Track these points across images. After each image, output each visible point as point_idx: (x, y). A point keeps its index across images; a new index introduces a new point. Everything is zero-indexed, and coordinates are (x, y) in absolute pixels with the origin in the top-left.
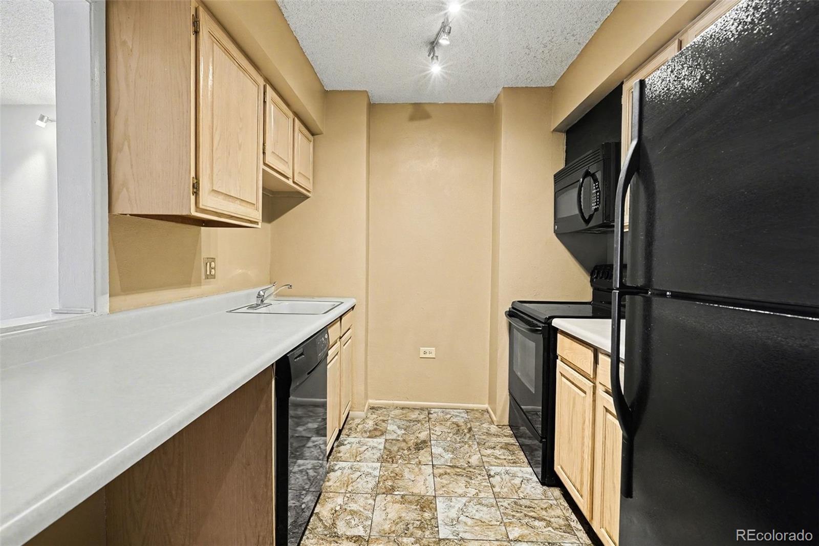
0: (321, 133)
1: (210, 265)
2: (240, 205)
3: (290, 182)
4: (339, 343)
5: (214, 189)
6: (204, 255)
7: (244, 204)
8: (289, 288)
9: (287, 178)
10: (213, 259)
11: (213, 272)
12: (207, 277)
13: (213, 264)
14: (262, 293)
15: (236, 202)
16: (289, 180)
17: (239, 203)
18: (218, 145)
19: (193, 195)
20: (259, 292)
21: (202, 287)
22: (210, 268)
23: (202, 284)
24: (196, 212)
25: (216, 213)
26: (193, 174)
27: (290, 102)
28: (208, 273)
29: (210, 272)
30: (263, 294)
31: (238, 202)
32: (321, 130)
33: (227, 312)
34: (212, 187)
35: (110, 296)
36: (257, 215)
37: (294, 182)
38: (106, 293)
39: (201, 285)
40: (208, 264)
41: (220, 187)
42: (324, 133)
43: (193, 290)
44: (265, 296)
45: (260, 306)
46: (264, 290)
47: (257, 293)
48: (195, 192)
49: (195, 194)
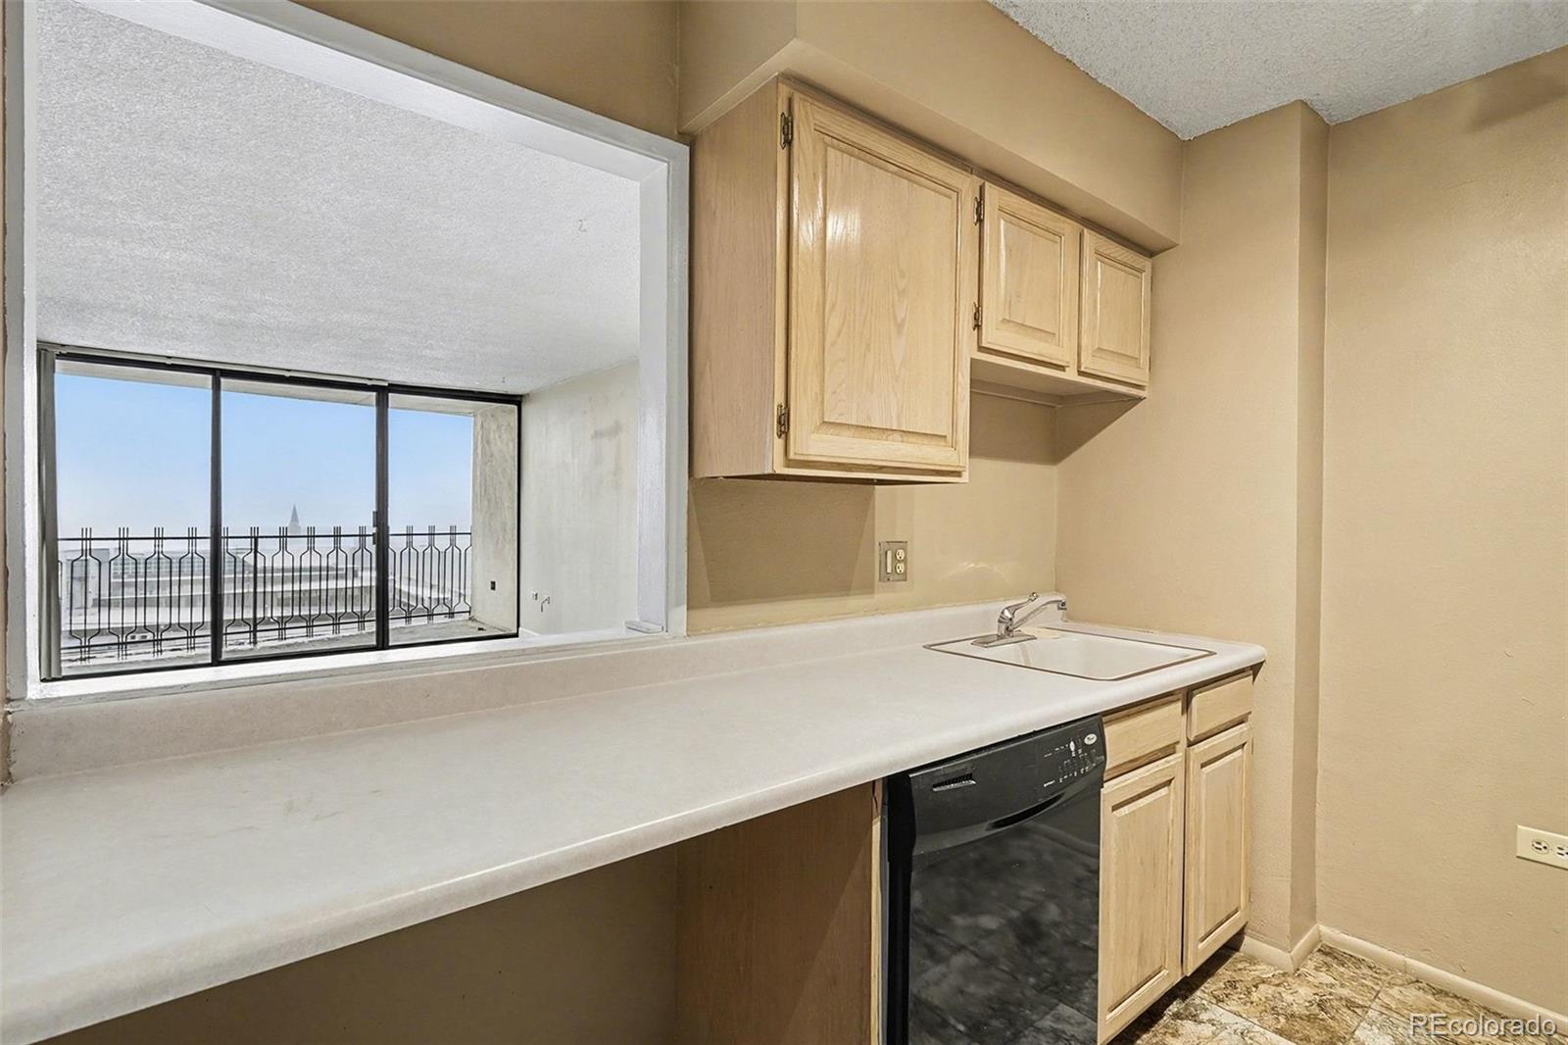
0: (1174, 246)
1: (894, 556)
2: (902, 441)
3: (1071, 375)
4: (1179, 755)
5: (826, 420)
6: (881, 535)
7: (912, 439)
8: (1059, 609)
9: (1062, 368)
10: (903, 544)
11: (901, 567)
12: (886, 578)
13: (901, 554)
14: (1007, 614)
15: (890, 438)
16: (1064, 371)
17: (900, 439)
18: (839, 335)
19: (780, 436)
20: (1003, 613)
21: (876, 596)
22: (892, 562)
23: (876, 590)
24: (788, 467)
25: (839, 464)
26: (779, 398)
27: (1065, 202)
28: (889, 571)
29: (895, 568)
30: (1010, 616)
31: (897, 436)
32: (1172, 241)
33: (924, 647)
34: (823, 418)
35: (688, 609)
36: (956, 455)
37: (1081, 373)
38: (683, 604)
39: (872, 593)
40: (889, 553)
41: (841, 415)
42: (1181, 243)
43: (854, 602)
44: (1015, 620)
45: (1003, 641)
46: (1014, 609)
47: (1000, 614)
48: (784, 432)
49: (783, 436)
